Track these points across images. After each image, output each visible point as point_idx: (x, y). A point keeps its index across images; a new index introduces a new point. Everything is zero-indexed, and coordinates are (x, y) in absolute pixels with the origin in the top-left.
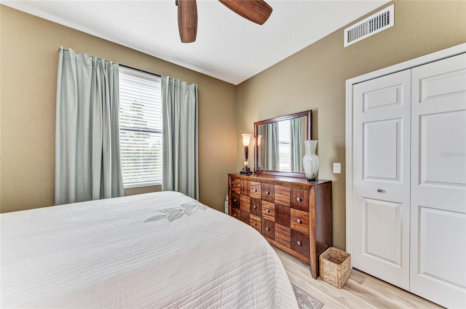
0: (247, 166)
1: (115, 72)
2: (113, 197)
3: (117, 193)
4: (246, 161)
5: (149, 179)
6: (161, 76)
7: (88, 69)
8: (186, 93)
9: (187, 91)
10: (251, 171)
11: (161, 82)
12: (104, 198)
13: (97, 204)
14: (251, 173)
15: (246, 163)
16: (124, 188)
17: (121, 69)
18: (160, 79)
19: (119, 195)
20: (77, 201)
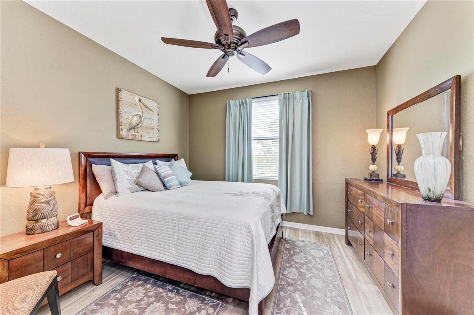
0: (374, 171)
1: (250, 104)
2: (247, 182)
3: (250, 180)
4: (374, 164)
5: (270, 175)
6: (278, 95)
7: (238, 108)
8: (300, 100)
9: (301, 98)
10: (380, 178)
11: (278, 99)
12: (243, 182)
13: (240, 184)
14: (381, 180)
15: (373, 167)
16: (254, 179)
17: (253, 100)
18: (277, 97)
19: (251, 182)
20: (232, 181)
